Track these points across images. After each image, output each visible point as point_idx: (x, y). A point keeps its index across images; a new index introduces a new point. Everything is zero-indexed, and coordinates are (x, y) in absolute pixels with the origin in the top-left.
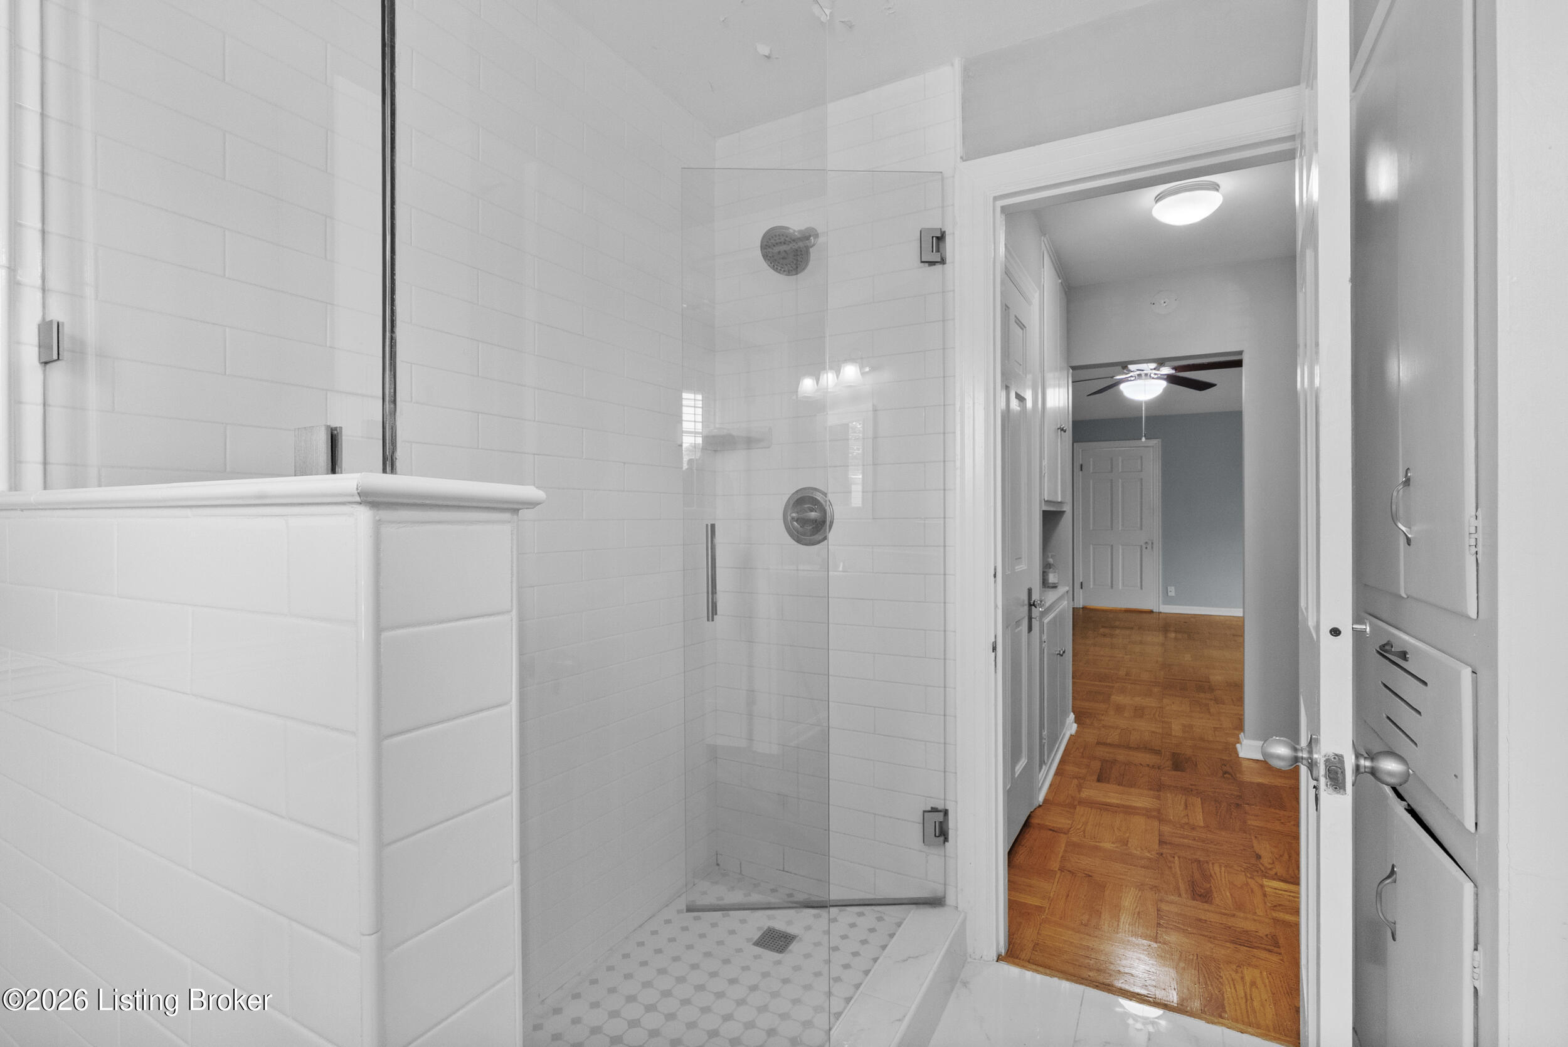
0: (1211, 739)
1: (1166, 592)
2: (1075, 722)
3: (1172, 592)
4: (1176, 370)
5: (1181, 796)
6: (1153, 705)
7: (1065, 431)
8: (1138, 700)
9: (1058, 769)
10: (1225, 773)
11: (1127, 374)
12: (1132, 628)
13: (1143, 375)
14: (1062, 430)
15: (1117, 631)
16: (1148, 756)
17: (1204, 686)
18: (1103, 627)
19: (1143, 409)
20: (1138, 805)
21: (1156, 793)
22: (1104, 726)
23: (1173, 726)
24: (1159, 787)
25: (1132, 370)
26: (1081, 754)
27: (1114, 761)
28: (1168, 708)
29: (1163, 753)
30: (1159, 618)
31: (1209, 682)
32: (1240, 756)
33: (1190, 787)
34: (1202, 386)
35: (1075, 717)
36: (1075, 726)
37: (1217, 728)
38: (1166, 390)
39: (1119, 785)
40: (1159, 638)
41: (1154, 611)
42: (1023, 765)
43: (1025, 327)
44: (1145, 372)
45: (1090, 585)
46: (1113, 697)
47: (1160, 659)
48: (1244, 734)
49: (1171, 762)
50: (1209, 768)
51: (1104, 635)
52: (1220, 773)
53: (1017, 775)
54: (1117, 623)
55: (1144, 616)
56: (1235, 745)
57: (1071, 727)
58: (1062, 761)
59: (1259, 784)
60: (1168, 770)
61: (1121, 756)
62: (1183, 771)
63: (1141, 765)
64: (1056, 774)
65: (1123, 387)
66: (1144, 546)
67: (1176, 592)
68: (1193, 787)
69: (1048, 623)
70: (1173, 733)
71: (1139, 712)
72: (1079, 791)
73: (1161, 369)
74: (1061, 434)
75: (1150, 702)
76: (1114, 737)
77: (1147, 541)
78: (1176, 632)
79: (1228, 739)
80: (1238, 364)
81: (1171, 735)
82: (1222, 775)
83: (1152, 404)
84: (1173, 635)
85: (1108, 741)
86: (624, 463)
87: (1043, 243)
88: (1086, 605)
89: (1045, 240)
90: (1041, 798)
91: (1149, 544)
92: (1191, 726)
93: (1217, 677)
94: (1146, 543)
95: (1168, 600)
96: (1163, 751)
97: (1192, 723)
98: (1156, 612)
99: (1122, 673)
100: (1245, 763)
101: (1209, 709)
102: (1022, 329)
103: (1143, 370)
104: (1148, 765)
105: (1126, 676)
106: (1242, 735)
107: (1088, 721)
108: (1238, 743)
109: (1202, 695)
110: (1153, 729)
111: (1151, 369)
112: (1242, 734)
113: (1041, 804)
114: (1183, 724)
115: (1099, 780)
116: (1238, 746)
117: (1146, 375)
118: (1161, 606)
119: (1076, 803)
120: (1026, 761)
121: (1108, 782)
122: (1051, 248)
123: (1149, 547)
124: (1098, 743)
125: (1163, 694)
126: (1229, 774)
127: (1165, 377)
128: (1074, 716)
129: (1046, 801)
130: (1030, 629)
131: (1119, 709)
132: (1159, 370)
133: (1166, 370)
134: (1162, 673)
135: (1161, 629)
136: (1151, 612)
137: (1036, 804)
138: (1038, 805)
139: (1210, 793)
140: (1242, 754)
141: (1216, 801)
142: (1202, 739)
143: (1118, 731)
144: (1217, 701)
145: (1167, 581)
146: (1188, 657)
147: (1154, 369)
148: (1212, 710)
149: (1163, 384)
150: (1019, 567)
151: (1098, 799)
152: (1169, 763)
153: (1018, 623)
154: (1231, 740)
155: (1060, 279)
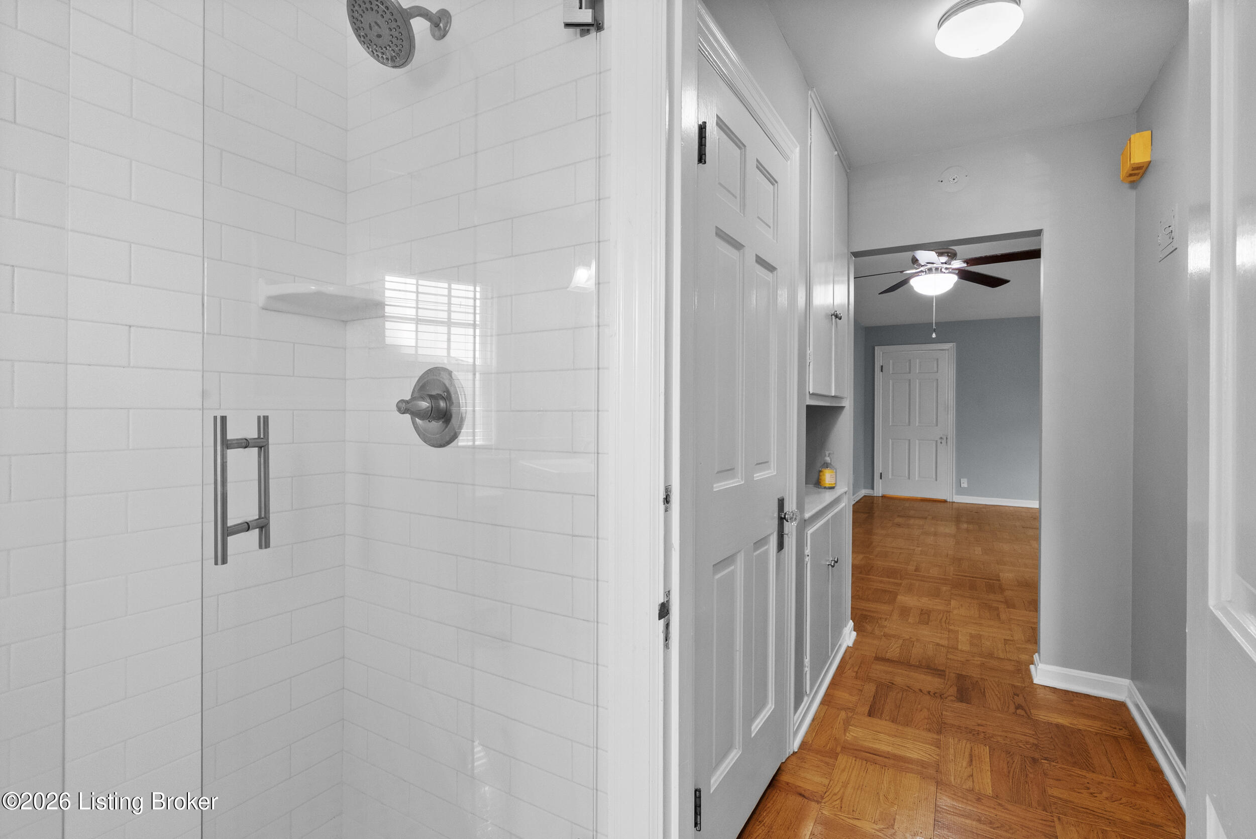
0: (1002, 655)
1: (959, 483)
2: (854, 630)
3: (965, 484)
4: (967, 263)
5: (965, 741)
6: (939, 608)
7: (840, 319)
8: (926, 602)
9: (827, 694)
10: (1018, 707)
11: (917, 269)
12: (926, 518)
13: (934, 269)
14: (836, 316)
15: (912, 521)
16: (929, 678)
17: (994, 585)
18: (899, 516)
19: (934, 305)
20: (914, 755)
21: (935, 736)
22: (885, 635)
23: (960, 637)
24: (939, 727)
25: (923, 264)
26: (854, 674)
27: (891, 685)
28: (955, 612)
29: (947, 674)
30: (952, 507)
31: (999, 580)
32: (1034, 682)
33: (977, 728)
34: (994, 282)
35: (854, 625)
36: (854, 634)
37: (1008, 640)
38: (956, 284)
39: (893, 722)
40: (950, 529)
41: (948, 501)
42: (767, 716)
43: (777, 182)
44: (935, 265)
45: (889, 476)
46: (899, 597)
47: (951, 552)
48: (1039, 656)
49: (955, 689)
50: (999, 699)
51: (899, 525)
52: (1012, 709)
53: (753, 735)
54: (912, 513)
55: (939, 504)
56: (1029, 666)
57: (849, 636)
58: (833, 684)
59: (1058, 726)
60: (952, 701)
61: (901, 677)
62: (968, 702)
63: (921, 691)
64: (823, 702)
65: (913, 282)
66: (939, 441)
67: (968, 484)
68: (981, 729)
69: (811, 534)
70: (960, 647)
71: (925, 616)
72: (845, 730)
73: (952, 263)
74: (836, 322)
75: (935, 604)
76: (894, 650)
77: (942, 436)
78: (968, 523)
79: (1020, 657)
80: (1035, 254)
81: (957, 649)
82: (1014, 711)
83: (944, 300)
84: (965, 526)
85: (888, 656)
86: (130, 327)
87: (810, 100)
88: (885, 494)
89: (813, 96)
90: (796, 745)
91: (943, 439)
92: (980, 637)
93: (1008, 575)
94: (941, 438)
95: (960, 491)
96: (947, 671)
97: (981, 633)
98: (950, 502)
99: (911, 568)
100: (1041, 694)
101: (998, 615)
102: (773, 184)
103: (933, 263)
104: (929, 692)
105: (915, 571)
106: (1036, 656)
107: (869, 627)
108: (1033, 664)
109: (992, 596)
110: (938, 641)
111: (942, 263)
112: (1037, 654)
113: (796, 750)
114: (970, 634)
115: (870, 714)
116: (1032, 667)
117: (937, 269)
118: (954, 496)
119: (839, 749)
120: (773, 707)
121: (881, 718)
122: (823, 112)
123: (944, 441)
124: (878, 659)
125: (952, 594)
126: (1023, 709)
127: (957, 272)
128: (853, 623)
129: (803, 745)
130: (781, 546)
131: (905, 612)
132: (950, 264)
133: (958, 264)
134: (952, 569)
135: (954, 519)
136: (945, 501)
137: (790, 751)
138: (792, 753)
139: (999, 739)
140: (1037, 680)
141: (1008, 752)
142: (991, 655)
143: (901, 641)
144: (1009, 604)
145: (961, 472)
146: (978, 550)
147: (946, 263)
148: (1003, 616)
149: (954, 278)
150: (758, 474)
151: (866, 744)
152: (953, 691)
153: (761, 542)
154: (1024, 657)
155: (836, 150)
